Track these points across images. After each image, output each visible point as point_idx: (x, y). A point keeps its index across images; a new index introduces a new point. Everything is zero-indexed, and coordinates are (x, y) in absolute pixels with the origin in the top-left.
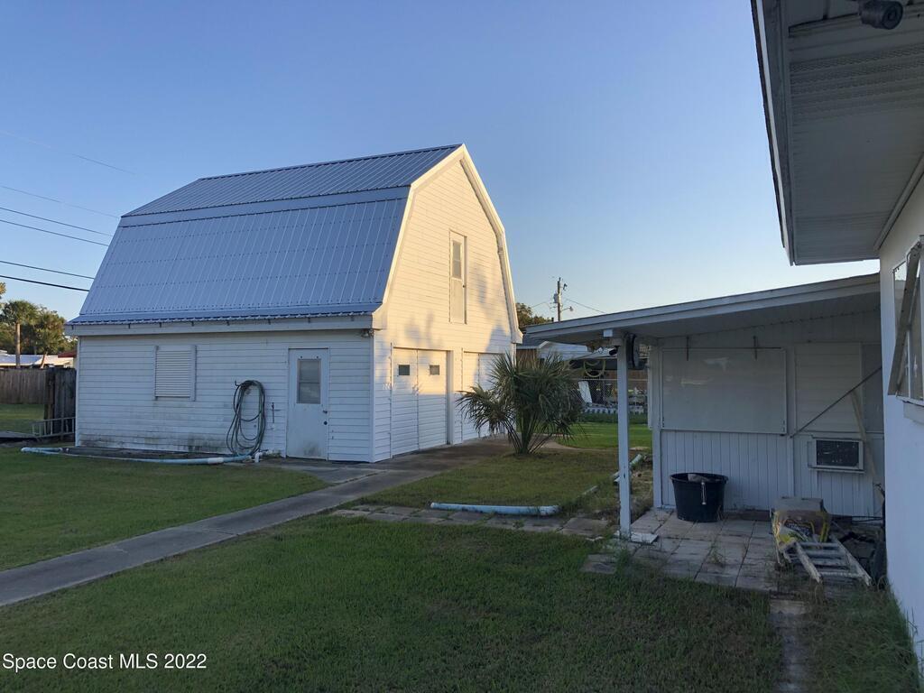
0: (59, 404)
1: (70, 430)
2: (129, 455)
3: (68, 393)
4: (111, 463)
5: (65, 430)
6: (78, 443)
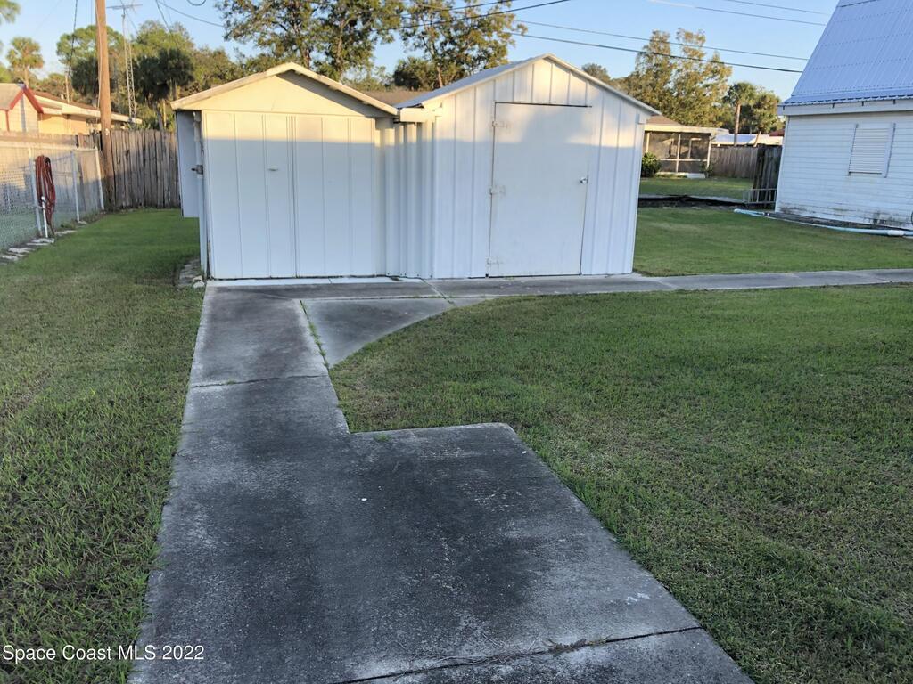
0: (766, 177)
1: (772, 199)
2: (818, 223)
3: (774, 167)
4: (802, 226)
5: (768, 200)
6: (777, 210)
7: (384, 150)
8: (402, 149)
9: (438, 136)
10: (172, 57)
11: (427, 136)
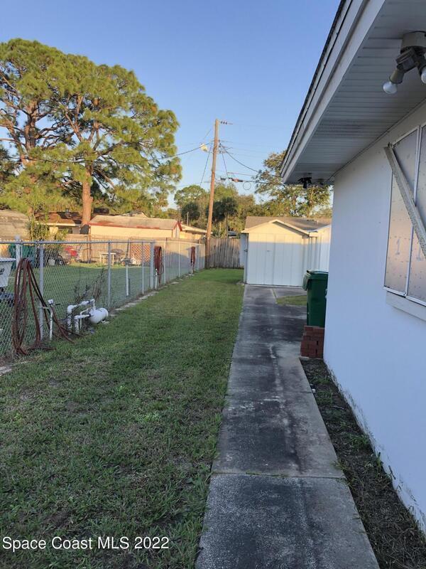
7: (304, 245)
8: (310, 246)
9: (322, 242)
10: (228, 202)
11: (319, 241)
